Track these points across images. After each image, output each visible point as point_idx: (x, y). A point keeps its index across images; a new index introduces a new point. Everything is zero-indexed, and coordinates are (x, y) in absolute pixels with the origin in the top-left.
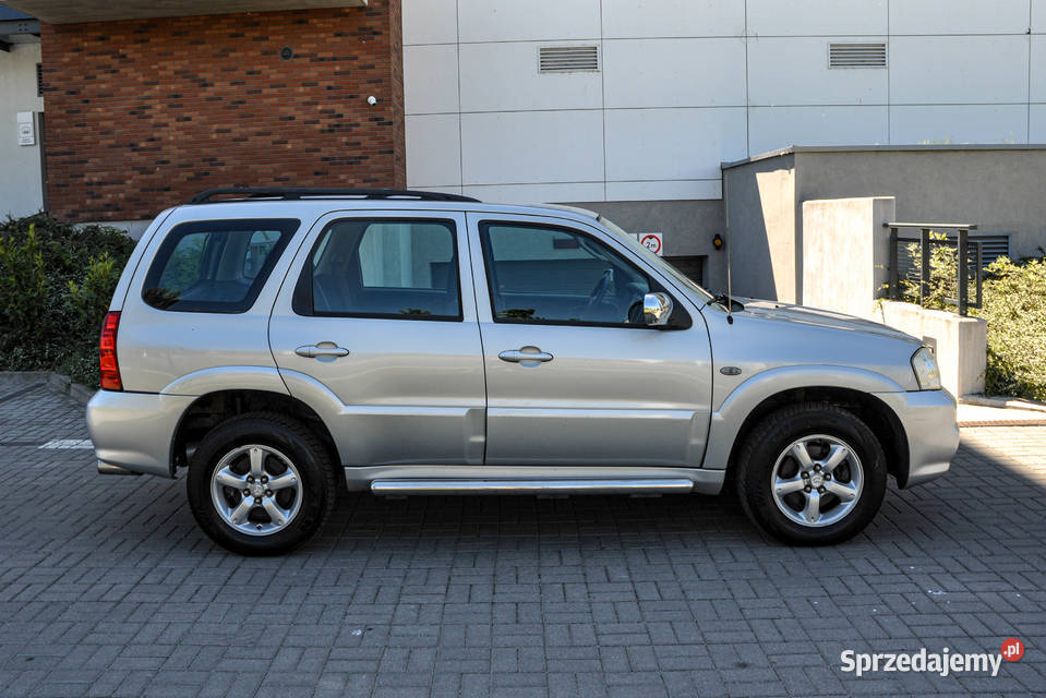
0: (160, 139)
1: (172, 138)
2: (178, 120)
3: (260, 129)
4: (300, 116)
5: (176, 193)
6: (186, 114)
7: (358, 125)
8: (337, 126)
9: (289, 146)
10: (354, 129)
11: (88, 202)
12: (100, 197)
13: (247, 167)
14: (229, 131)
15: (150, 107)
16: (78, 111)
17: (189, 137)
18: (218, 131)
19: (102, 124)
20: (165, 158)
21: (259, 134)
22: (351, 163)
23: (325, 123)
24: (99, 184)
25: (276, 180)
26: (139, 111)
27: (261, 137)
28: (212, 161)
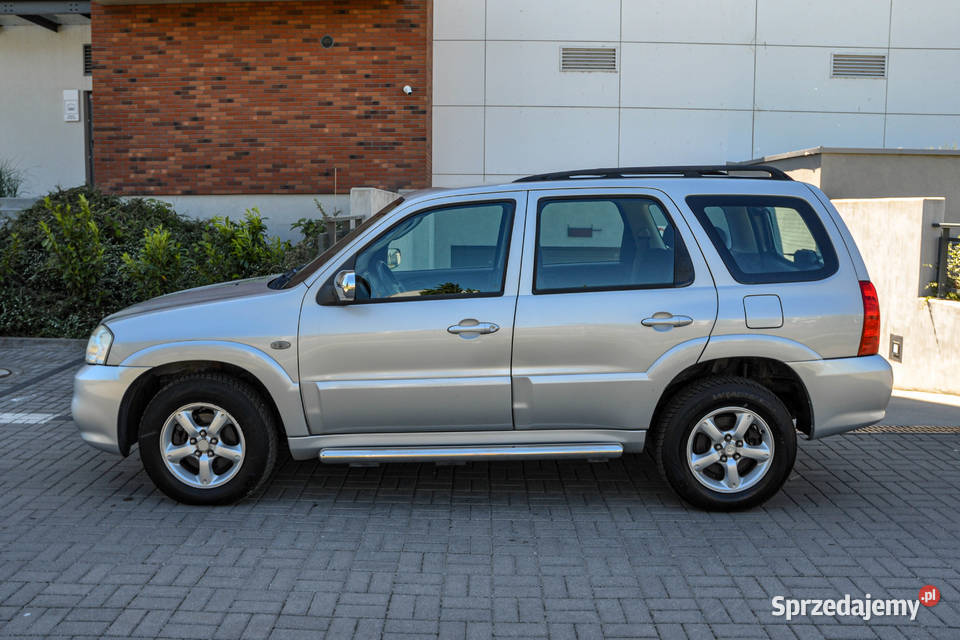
0: (202, 119)
1: (214, 118)
2: (221, 101)
3: (300, 113)
4: (338, 102)
5: (216, 171)
6: (229, 96)
7: (393, 112)
8: (372, 112)
9: (326, 130)
10: (389, 116)
11: (132, 176)
12: (143, 172)
13: (285, 149)
14: (269, 113)
15: (193, 88)
16: (125, 90)
17: (231, 118)
18: (259, 113)
19: (147, 102)
20: (207, 137)
21: (298, 117)
22: (386, 148)
23: (362, 109)
24: (143, 159)
25: (313, 162)
26: (184, 92)
27: (300, 121)
28: (252, 141)
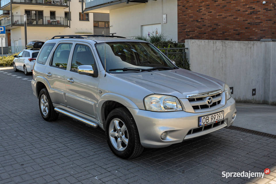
0: (204, 18)
1: (207, 18)
2: (208, 13)
3: (230, 14)
4: (242, 9)
5: (207, 34)
6: (211, 11)
7: (260, 11)
8: (253, 12)
9: (238, 19)
10: (258, 13)
11: (186, 37)
12: (189, 35)
13: (226, 27)
14: (222, 15)
15: (201, 9)
16: (185, 11)
17: (211, 18)
18: (219, 15)
19: (190, 15)
20: (205, 24)
23: (249, 11)
24: (189, 32)
25: (234, 30)
26: (199, 11)
27: (230, 17)
28: (217, 25)
